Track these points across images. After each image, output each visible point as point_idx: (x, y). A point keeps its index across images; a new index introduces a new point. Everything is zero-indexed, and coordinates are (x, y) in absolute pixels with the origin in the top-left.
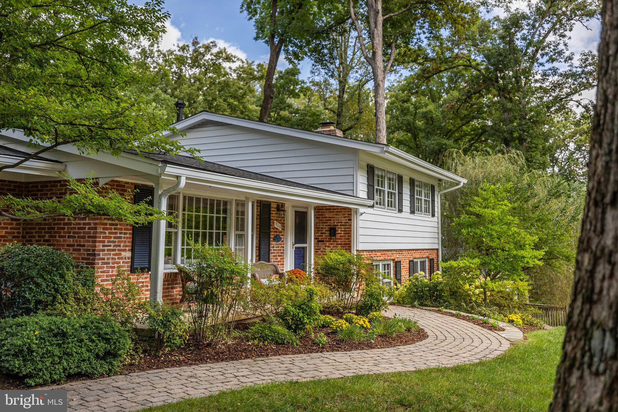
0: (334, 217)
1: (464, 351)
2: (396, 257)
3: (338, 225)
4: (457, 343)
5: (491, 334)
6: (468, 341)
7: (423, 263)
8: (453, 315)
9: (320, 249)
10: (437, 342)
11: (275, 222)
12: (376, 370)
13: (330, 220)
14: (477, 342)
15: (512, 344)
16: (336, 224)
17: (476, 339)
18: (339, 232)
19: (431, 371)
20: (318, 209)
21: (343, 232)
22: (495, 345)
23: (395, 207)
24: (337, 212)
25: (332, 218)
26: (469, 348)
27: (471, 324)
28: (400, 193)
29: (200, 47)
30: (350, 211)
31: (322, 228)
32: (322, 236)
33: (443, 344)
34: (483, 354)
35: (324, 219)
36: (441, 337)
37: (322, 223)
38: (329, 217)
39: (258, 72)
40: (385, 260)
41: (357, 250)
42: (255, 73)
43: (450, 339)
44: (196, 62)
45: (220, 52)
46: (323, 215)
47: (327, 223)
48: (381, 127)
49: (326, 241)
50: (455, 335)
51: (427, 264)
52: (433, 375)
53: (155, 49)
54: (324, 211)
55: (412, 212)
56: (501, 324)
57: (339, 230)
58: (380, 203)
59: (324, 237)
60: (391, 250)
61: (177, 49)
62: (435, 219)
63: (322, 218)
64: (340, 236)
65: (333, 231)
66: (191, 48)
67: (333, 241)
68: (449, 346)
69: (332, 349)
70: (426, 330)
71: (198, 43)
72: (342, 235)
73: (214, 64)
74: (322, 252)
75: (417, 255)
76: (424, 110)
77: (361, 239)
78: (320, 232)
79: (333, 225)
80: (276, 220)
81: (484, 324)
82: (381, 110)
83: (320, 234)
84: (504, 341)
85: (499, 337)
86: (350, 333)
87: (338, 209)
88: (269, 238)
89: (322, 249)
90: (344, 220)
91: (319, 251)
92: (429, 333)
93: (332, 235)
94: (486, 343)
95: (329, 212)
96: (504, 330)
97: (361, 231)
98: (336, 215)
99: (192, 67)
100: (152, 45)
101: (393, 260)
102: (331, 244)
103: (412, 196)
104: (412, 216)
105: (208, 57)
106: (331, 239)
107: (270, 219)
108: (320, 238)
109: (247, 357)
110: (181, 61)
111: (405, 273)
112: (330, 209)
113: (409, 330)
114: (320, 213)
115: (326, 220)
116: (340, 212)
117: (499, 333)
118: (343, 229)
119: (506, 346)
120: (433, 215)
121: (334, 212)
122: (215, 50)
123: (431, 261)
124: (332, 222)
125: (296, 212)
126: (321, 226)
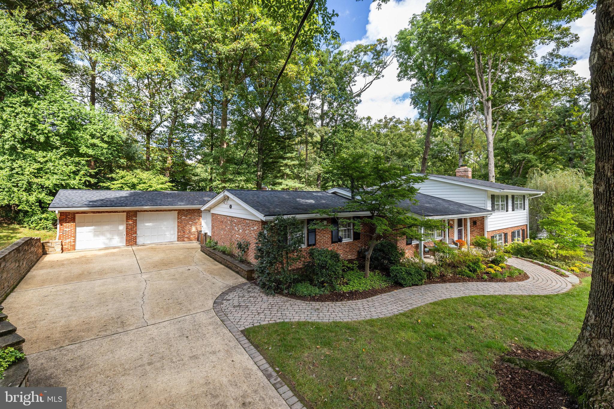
1: (548, 287)
2: (505, 231)
3: (477, 220)
4: (544, 282)
5: (562, 278)
6: (549, 282)
7: (518, 232)
8: (539, 265)
10: (534, 281)
12: (511, 293)
14: (554, 283)
15: (573, 286)
17: (554, 281)
18: (478, 223)
19: (535, 296)
22: (564, 285)
23: (505, 210)
26: (551, 286)
27: (550, 272)
28: (507, 203)
30: (484, 217)
33: (538, 282)
34: (558, 290)
36: (536, 278)
40: (500, 233)
41: (487, 232)
43: (540, 280)
44: (386, 126)
49: (472, 227)
50: (543, 278)
51: (521, 232)
52: (537, 298)
53: (369, 124)
55: (513, 210)
56: (567, 273)
58: (498, 209)
60: (503, 229)
62: (525, 211)
66: (384, 120)
68: (541, 284)
69: (490, 281)
70: (528, 274)
72: (480, 224)
75: (516, 229)
76: (513, 139)
77: (489, 227)
79: (475, 220)
81: (557, 272)
84: (568, 284)
85: (566, 281)
86: (496, 275)
90: (482, 221)
92: (529, 275)
93: (475, 224)
94: (559, 284)
96: (568, 277)
99: (384, 129)
100: (368, 123)
101: (504, 233)
102: (474, 228)
103: (513, 203)
104: (513, 212)
105: (391, 123)
106: (474, 226)
109: (459, 282)
110: (379, 126)
111: (509, 238)
113: (520, 274)
116: (480, 218)
117: (566, 278)
119: (570, 287)
120: (524, 209)
123: (523, 230)
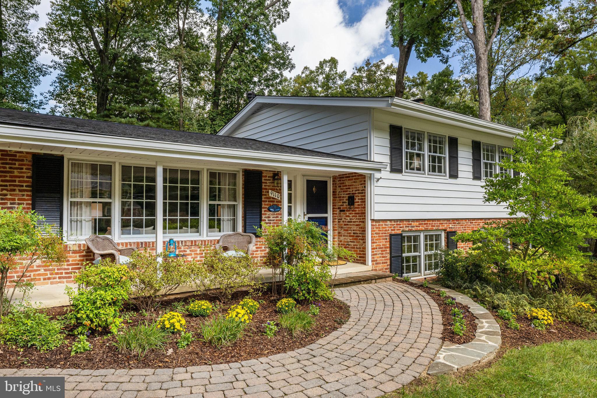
0: (353, 185)
2: (449, 226)
3: (356, 193)
9: (341, 219)
11: (270, 191)
13: (349, 188)
16: (354, 192)
18: (357, 200)
20: (340, 178)
21: (360, 201)
23: (445, 172)
24: (355, 179)
25: (351, 186)
28: (454, 157)
29: (372, 67)
30: (365, 178)
31: (343, 197)
32: (343, 205)
35: (345, 188)
37: (344, 191)
38: (349, 186)
39: (419, 79)
40: (426, 230)
41: (373, 220)
42: (418, 80)
45: (387, 68)
46: (343, 183)
47: (347, 191)
48: (484, 100)
49: (347, 211)
54: (345, 179)
55: (476, 178)
57: (357, 198)
59: (345, 206)
60: (438, 220)
61: (356, 71)
63: (343, 186)
64: (358, 205)
65: (351, 200)
66: (366, 69)
67: (352, 211)
71: (370, 64)
72: (360, 203)
73: (384, 78)
74: (343, 222)
77: (377, 207)
78: (341, 201)
79: (352, 194)
80: (271, 189)
81: (449, 327)
82: (483, 83)
83: (341, 204)
87: (355, 176)
88: (261, 208)
89: (343, 220)
90: (360, 187)
91: (341, 221)
93: (350, 204)
95: (349, 180)
97: (377, 199)
98: (354, 182)
99: (367, 83)
101: (445, 230)
102: (351, 213)
103: (476, 160)
104: (476, 182)
105: (378, 73)
106: (350, 208)
107: (261, 188)
108: (342, 207)
112: (349, 177)
114: (342, 182)
115: (346, 189)
116: (357, 179)
118: (360, 197)
121: (352, 179)
122: (383, 67)
124: (351, 190)
125: (308, 181)
126: (343, 195)
